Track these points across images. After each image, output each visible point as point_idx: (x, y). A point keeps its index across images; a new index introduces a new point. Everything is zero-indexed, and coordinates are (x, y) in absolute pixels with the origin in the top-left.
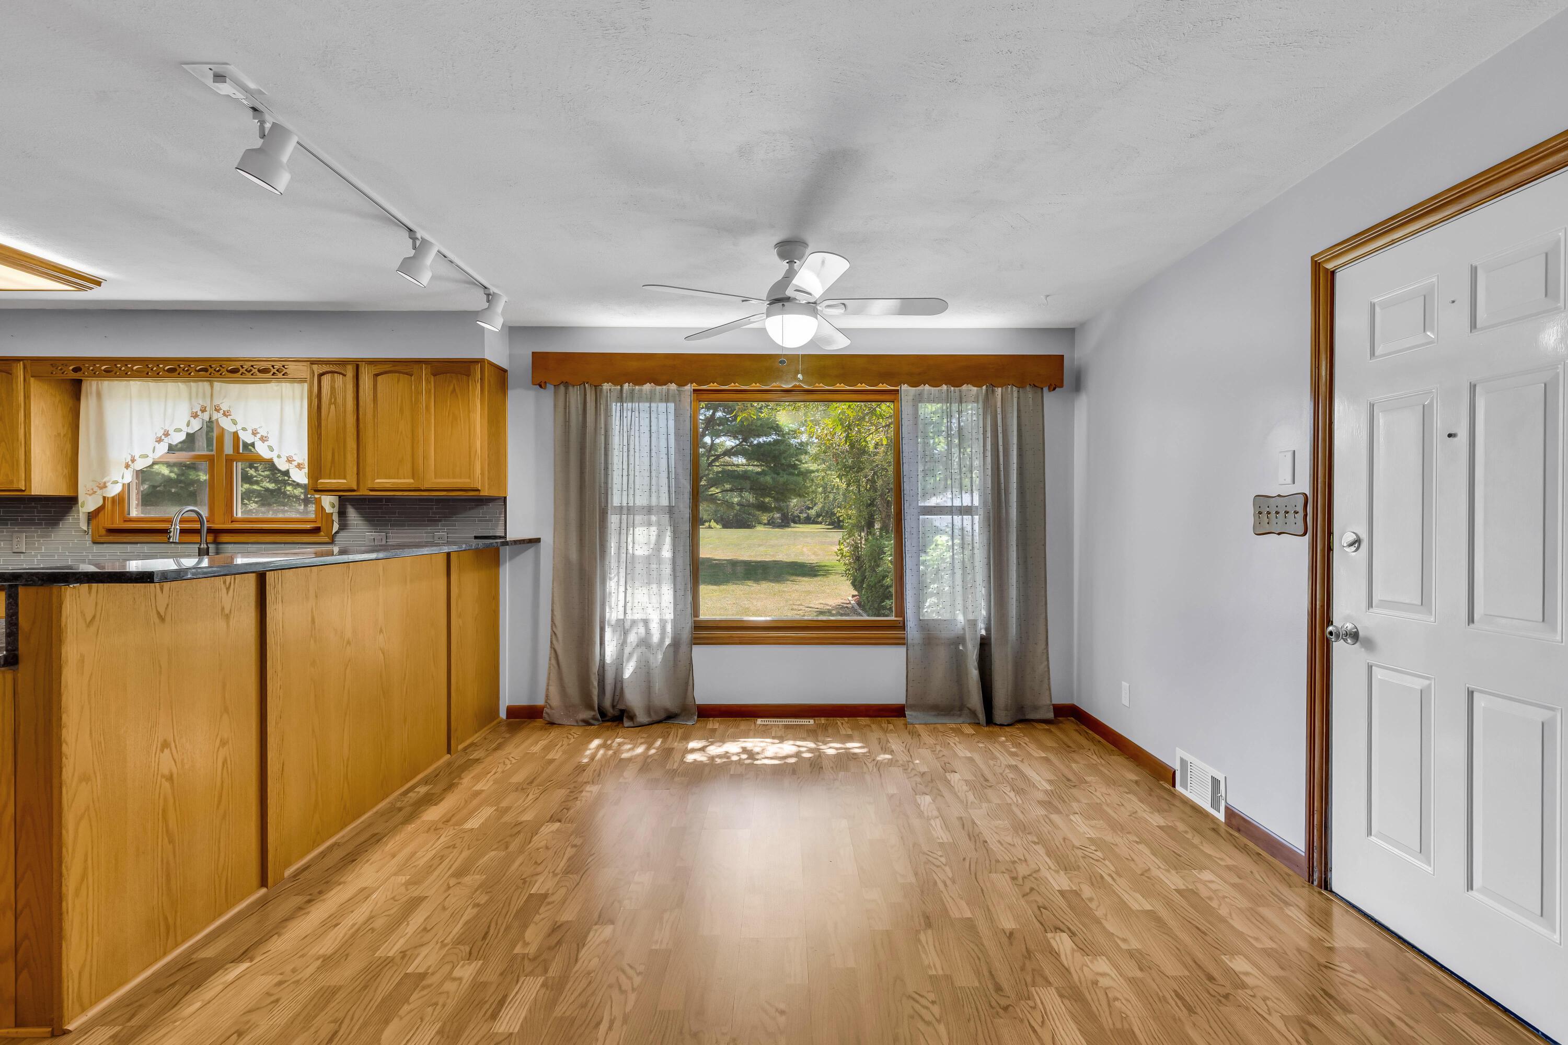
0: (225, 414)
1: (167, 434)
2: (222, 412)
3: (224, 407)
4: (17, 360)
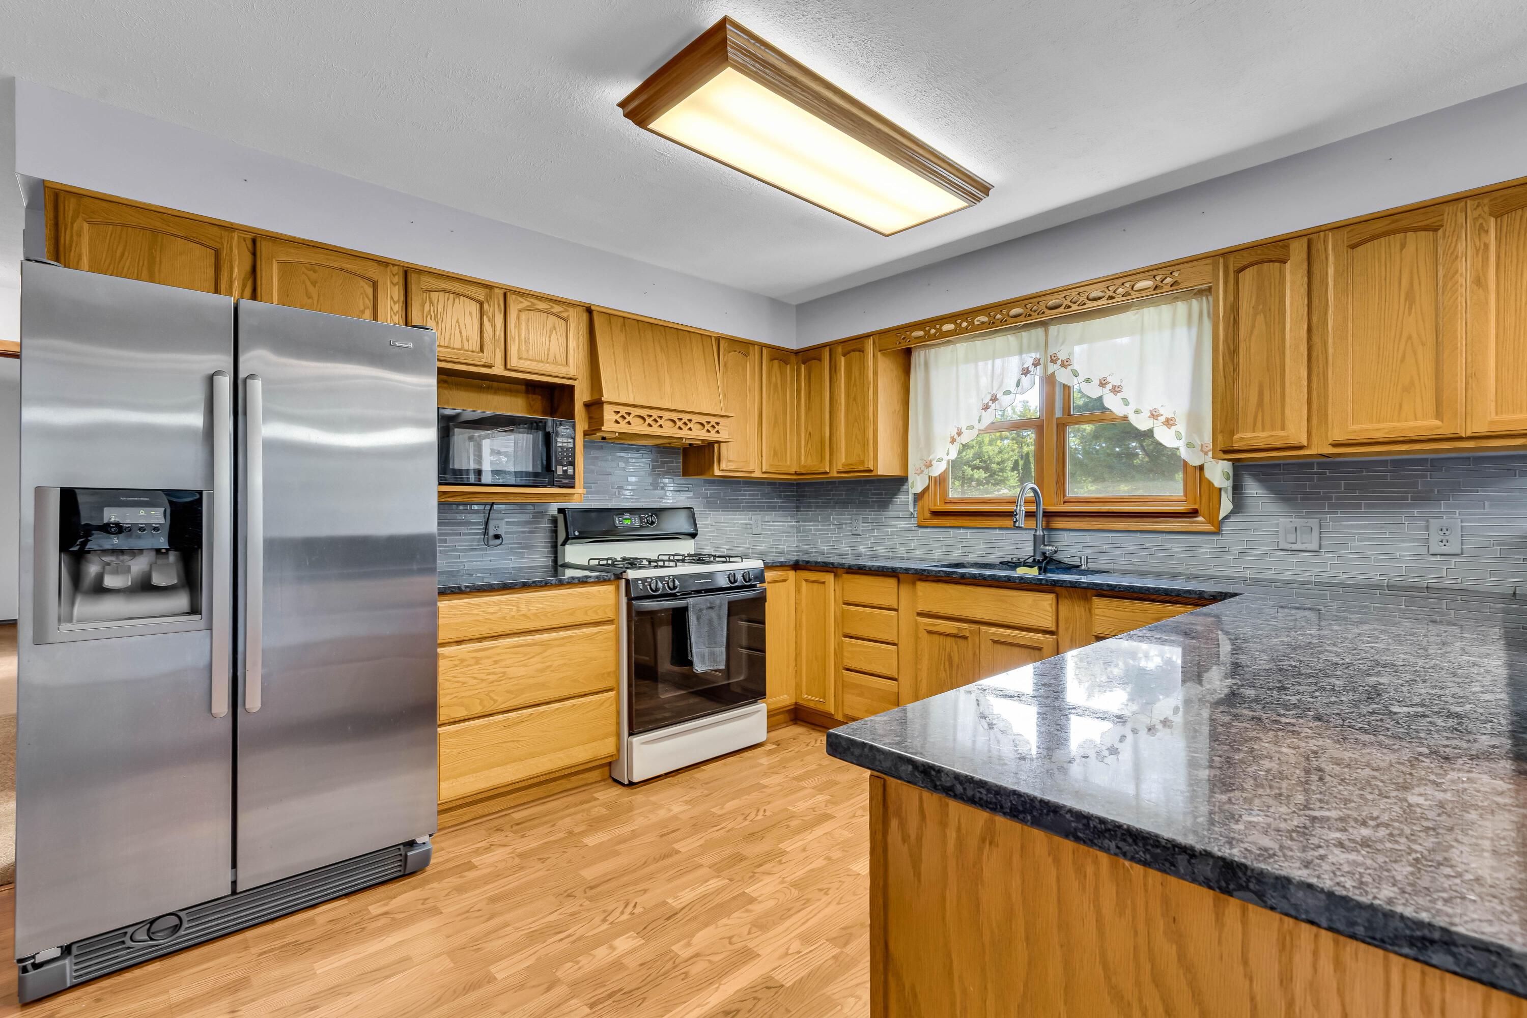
0: (1064, 365)
1: (994, 399)
2: (1059, 362)
3: (1062, 356)
4: (868, 336)
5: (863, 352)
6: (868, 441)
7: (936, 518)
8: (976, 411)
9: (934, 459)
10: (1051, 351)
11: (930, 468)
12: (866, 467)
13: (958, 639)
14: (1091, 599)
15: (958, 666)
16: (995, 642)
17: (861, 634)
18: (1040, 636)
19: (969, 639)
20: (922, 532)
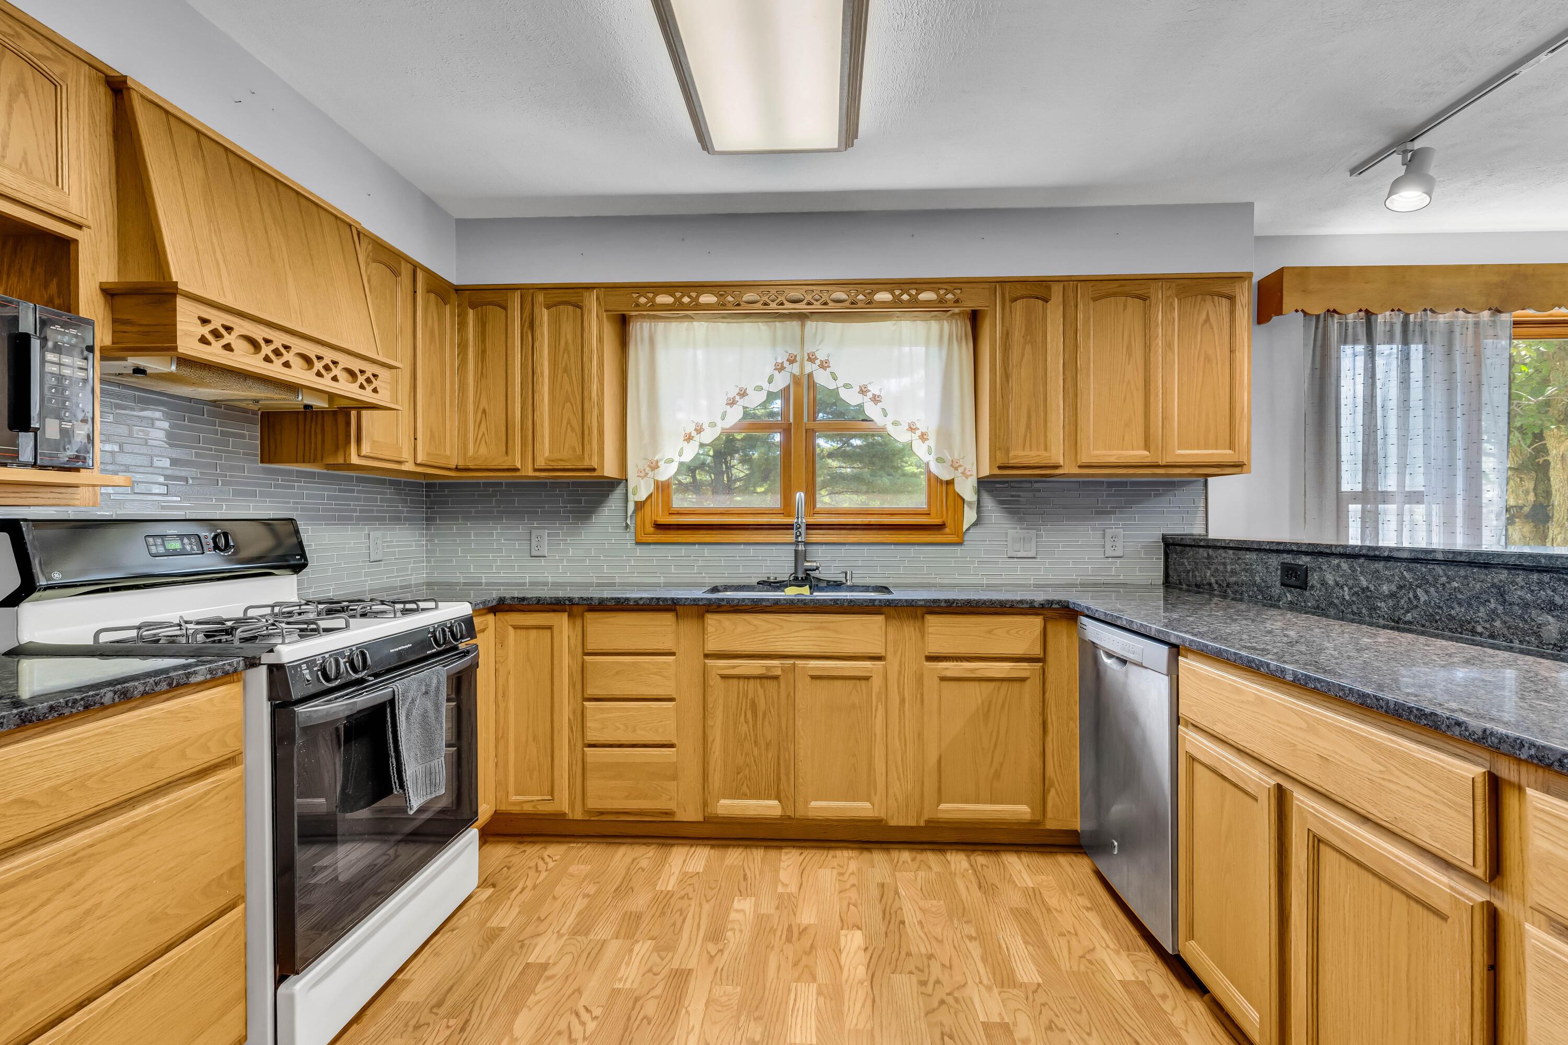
0: (824, 365)
1: (743, 394)
2: (818, 362)
3: (821, 356)
4: (589, 287)
5: (581, 308)
6: (590, 429)
7: (662, 532)
8: (718, 405)
9: (661, 460)
10: (809, 348)
11: (656, 471)
12: (586, 464)
13: (765, 681)
14: (923, 618)
15: (764, 714)
16: (813, 678)
18: (868, 664)
19: (782, 680)
20: (639, 550)
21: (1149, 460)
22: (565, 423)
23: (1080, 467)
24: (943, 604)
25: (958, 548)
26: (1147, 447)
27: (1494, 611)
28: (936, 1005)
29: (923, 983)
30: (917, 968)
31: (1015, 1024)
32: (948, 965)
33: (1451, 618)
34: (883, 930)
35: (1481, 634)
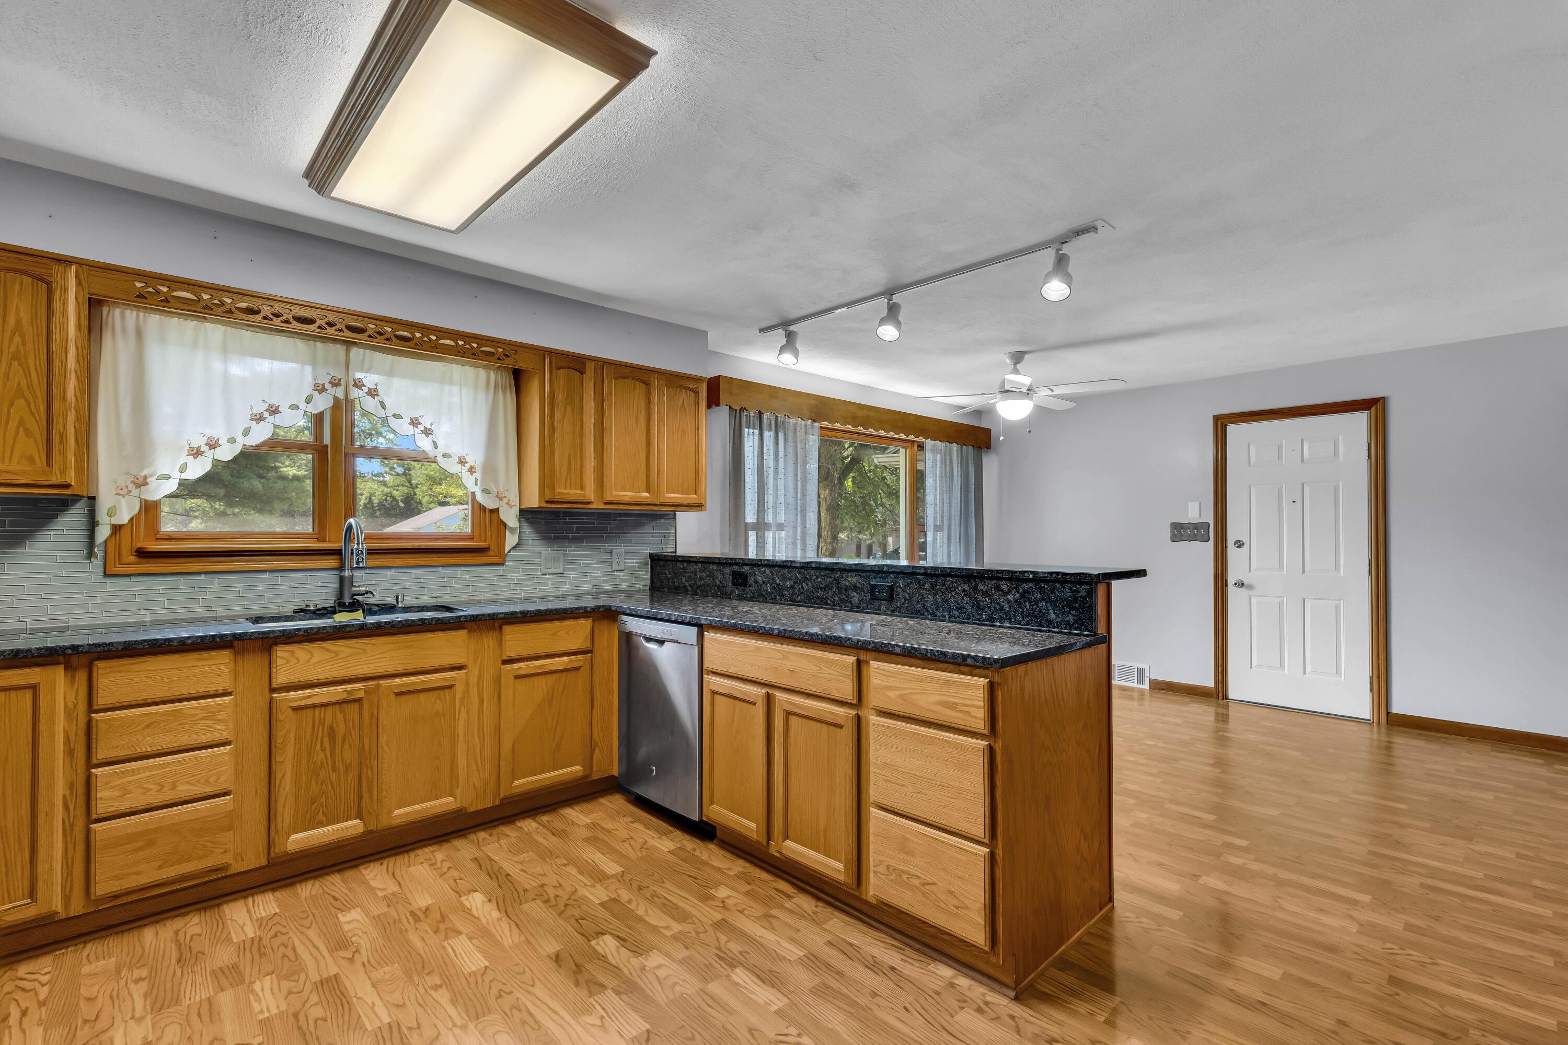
0: (370, 393)
1: (274, 411)
2: (365, 389)
3: (369, 384)
4: (65, 261)
5: (52, 285)
7: (149, 561)
8: (243, 421)
9: (151, 476)
10: (355, 374)
11: (143, 488)
12: (53, 478)
13: (345, 706)
14: (500, 628)
15: (344, 739)
16: (398, 694)
17: (147, 749)
18: (451, 674)
19: (365, 701)
20: (111, 584)
21: (649, 500)
22: (13, 424)
23: (605, 503)
24: (519, 615)
25: (500, 568)
26: (648, 490)
27: (835, 592)
28: (563, 908)
29: (547, 901)
30: (536, 895)
31: (619, 896)
32: (558, 885)
33: (817, 597)
34: (496, 885)
35: (829, 605)
